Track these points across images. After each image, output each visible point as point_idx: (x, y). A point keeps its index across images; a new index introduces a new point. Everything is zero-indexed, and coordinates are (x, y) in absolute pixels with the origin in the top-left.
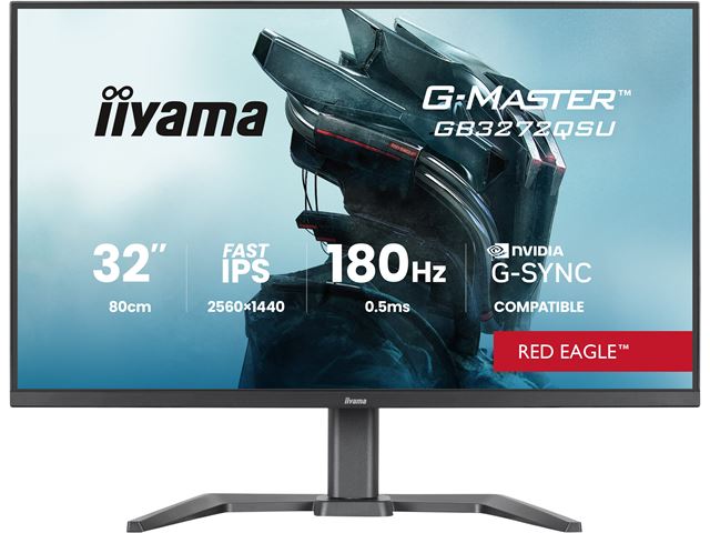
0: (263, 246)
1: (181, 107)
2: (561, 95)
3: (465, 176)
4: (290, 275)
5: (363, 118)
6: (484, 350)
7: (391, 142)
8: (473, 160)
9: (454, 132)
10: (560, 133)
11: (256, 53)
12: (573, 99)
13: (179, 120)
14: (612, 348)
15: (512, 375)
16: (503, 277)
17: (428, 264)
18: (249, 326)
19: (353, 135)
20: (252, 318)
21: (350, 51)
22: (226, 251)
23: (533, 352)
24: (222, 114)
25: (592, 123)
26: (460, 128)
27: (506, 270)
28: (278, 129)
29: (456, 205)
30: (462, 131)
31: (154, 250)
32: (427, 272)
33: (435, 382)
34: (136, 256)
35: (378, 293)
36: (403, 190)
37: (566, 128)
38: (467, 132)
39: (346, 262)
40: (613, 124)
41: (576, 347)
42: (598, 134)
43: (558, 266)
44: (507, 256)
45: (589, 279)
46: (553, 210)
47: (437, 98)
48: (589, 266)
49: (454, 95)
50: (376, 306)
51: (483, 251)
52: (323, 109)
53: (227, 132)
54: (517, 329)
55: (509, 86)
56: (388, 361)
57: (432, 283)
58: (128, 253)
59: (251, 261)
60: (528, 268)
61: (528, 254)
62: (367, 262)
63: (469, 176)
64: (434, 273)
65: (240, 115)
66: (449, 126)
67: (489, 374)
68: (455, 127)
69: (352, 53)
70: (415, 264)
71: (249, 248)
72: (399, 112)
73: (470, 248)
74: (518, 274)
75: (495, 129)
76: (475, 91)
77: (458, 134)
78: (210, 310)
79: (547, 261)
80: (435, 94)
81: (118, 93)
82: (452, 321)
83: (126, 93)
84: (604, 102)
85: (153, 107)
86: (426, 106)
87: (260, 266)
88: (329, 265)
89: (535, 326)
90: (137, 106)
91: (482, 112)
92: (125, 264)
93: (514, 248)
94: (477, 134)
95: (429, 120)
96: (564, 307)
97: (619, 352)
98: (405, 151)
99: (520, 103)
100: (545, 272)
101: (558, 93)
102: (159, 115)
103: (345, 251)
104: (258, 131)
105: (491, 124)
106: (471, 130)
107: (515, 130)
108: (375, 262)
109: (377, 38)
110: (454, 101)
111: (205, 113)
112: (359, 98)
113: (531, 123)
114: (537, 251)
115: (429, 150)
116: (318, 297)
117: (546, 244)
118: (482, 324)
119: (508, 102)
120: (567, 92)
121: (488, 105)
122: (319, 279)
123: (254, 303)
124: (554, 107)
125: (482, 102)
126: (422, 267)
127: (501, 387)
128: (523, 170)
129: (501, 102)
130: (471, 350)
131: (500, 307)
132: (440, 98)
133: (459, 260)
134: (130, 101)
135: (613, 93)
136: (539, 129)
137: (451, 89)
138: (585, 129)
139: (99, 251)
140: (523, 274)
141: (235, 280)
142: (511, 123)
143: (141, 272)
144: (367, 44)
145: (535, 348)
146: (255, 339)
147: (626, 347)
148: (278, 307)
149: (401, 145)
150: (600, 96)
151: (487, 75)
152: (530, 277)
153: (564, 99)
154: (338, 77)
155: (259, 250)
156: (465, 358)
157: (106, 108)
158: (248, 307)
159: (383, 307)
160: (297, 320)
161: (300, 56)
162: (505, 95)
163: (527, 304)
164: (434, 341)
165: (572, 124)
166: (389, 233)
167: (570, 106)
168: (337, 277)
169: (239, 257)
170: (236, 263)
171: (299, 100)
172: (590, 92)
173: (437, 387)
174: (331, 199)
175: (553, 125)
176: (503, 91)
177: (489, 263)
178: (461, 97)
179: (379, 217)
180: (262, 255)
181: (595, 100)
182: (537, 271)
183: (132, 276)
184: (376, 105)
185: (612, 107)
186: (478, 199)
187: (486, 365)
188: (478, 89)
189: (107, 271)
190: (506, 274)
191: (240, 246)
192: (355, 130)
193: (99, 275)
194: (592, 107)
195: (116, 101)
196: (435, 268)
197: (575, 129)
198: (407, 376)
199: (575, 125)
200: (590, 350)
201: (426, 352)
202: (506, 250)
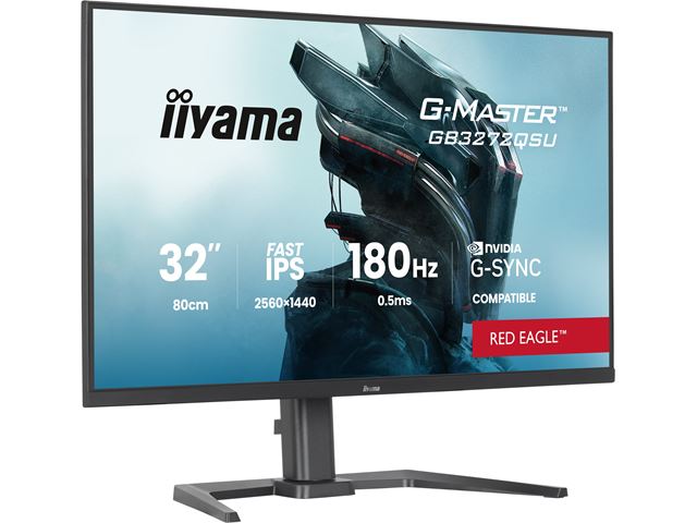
0: (299, 245)
1: (231, 110)
2: (520, 110)
3: (451, 180)
4: (320, 272)
5: (376, 126)
6: (466, 338)
7: (397, 149)
8: (457, 166)
9: (443, 141)
10: (519, 142)
11: (292, 62)
12: (527, 114)
13: (230, 123)
14: (555, 334)
15: (485, 360)
16: (477, 272)
17: (424, 261)
18: (288, 321)
19: (368, 142)
20: (290, 314)
21: (366, 63)
22: (270, 250)
23: (500, 338)
24: (266, 118)
25: (541, 135)
26: (448, 137)
27: (481, 266)
28: (310, 135)
29: (445, 207)
30: (449, 140)
31: (210, 249)
32: (424, 268)
33: (430, 368)
34: (196, 254)
35: (387, 287)
36: (406, 193)
37: (522, 138)
38: (452, 141)
39: (363, 259)
40: (555, 136)
41: (530, 333)
42: (545, 145)
43: (518, 261)
44: (481, 253)
45: (539, 273)
46: (514, 212)
47: (431, 110)
48: (539, 262)
49: (443, 107)
50: (386, 301)
51: (465, 249)
52: (345, 117)
53: (269, 137)
54: (489, 319)
55: (483, 100)
57: (427, 278)
58: (188, 253)
59: (289, 259)
60: (497, 264)
61: (496, 251)
62: (378, 260)
63: (455, 181)
64: (429, 269)
65: (280, 121)
66: (439, 135)
67: (469, 359)
68: (444, 136)
69: (367, 65)
70: (415, 261)
71: (288, 248)
72: (403, 121)
73: (455, 245)
74: (489, 269)
75: (473, 139)
76: (458, 104)
77: (446, 142)
78: (257, 307)
79: (510, 257)
80: (430, 105)
81: (180, 96)
82: (443, 312)
83: (186, 96)
84: (549, 116)
85: (210, 110)
86: (423, 116)
87: (297, 264)
88: (350, 262)
89: (502, 316)
90: (196, 109)
91: (463, 123)
92: (187, 263)
93: (487, 246)
94: (460, 143)
95: (425, 129)
96: (522, 298)
97: (560, 337)
98: (407, 157)
99: (491, 116)
100: (509, 267)
101: (517, 107)
102: (214, 119)
103: (362, 249)
104: (294, 137)
105: (470, 133)
106: (455, 138)
107: (487, 140)
108: (385, 259)
109: (386, 52)
110: (443, 112)
111: (252, 118)
112: (373, 107)
113: (498, 134)
114: (502, 248)
115: (425, 157)
116: (342, 292)
117: (509, 242)
118: (464, 314)
119: (482, 115)
120: (523, 107)
121: (468, 116)
122: (342, 276)
123: (292, 299)
124: (515, 120)
125: (464, 115)
126: (420, 264)
127: (477, 370)
128: (493, 176)
129: (477, 115)
130: (455, 339)
131: (477, 299)
132: (433, 109)
133: (447, 258)
134: (190, 104)
135: (555, 109)
136: (504, 139)
137: (441, 101)
138: (536, 140)
139: (164, 251)
140: (493, 270)
141: (277, 278)
142: (484, 134)
143: (198, 272)
144: (378, 58)
145: (502, 336)
146: (293, 334)
147: (565, 332)
148: (309, 302)
149: (405, 152)
150: (547, 112)
151: (467, 90)
152: (498, 272)
153: (522, 112)
154: (357, 88)
155: (295, 249)
156: (452, 346)
157: (170, 110)
158: (287, 303)
159: (392, 301)
160: (326, 315)
161: (327, 66)
162: (480, 108)
163: (496, 295)
164: (430, 332)
165: (527, 135)
166: (396, 233)
167: (526, 120)
168: (356, 274)
169: (279, 256)
170: (277, 261)
171: (327, 108)
172: (538, 107)
173: (431, 373)
174: (351, 201)
175: (514, 135)
176: (479, 105)
177: (469, 260)
178: (448, 109)
179: (388, 218)
180: (298, 254)
181: (543, 115)
182: (503, 266)
183: (193, 275)
184: (385, 114)
185: (553, 122)
186: (461, 202)
187: (468, 352)
188: (461, 101)
189: (171, 269)
190: (481, 269)
191: (281, 245)
192: (370, 137)
193: (164, 274)
194: (540, 121)
195: (178, 104)
196: (430, 264)
197: (529, 140)
198: (409, 364)
199: (529, 137)
200: (540, 335)
201: (423, 341)
202: (481, 248)
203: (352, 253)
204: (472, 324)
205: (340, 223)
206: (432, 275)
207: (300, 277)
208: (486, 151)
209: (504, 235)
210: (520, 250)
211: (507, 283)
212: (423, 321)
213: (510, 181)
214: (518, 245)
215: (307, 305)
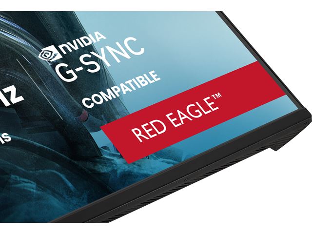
6: (105, 148)
14: (209, 101)
15: (146, 160)
16: (70, 76)
23: (147, 131)
27: (69, 68)
33: (85, 196)
41: (179, 112)
43: (108, 48)
44: (59, 56)
45: (143, 50)
48: (135, 40)
54: (118, 117)
57: (12, 106)
60: (86, 59)
61: (76, 48)
67: (126, 168)
74: (81, 68)
79: (96, 47)
82: (57, 132)
93: (61, 47)
96: (142, 81)
97: (217, 102)
100: (103, 58)
114: (81, 41)
117: (84, 34)
130: (95, 154)
131: (88, 103)
140: (86, 67)
145: (147, 128)
147: (219, 95)
152: (94, 67)
156: (95, 163)
163: (108, 90)
164: (56, 158)
177: (50, 69)
182: (95, 59)
187: (118, 161)
190: (71, 71)
196: (6, 90)
200: (191, 109)
201: (54, 170)
202: (55, 51)
204: (102, 131)
206: (15, 100)
210: (103, 37)
211: (113, 73)
212: (40, 151)
214: (96, 33)
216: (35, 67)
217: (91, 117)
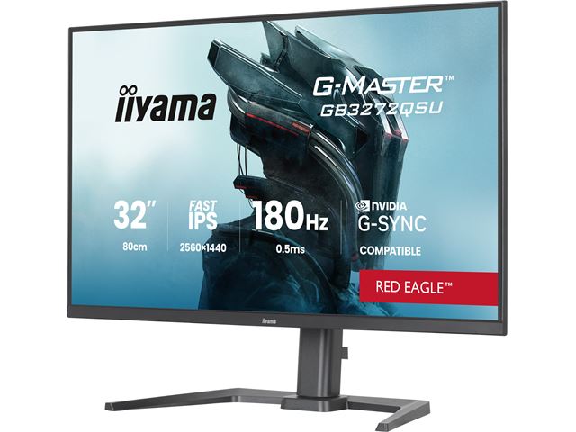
0: (214, 202)
1: (164, 99)
2: (406, 81)
3: (340, 147)
4: (230, 224)
5: (275, 104)
6: (353, 284)
7: (293, 122)
8: (346, 134)
9: (334, 113)
10: (403, 110)
11: (209, 58)
12: (413, 84)
13: (163, 108)
14: (441, 285)
15: (372, 304)
16: (364, 227)
17: (316, 216)
18: (205, 262)
19: (270, 117)
20: (207, 257)
21: (267, 53)
22: (191, 205)
23: (386, 286)
24: (189, 103)
25: (426, 103)
26: (338, 110)
27: (368, 221)
28: (223, 114)
29: (334, 169)
30: (339, 112)
31: (149, 205)
32: (316, 222)
33: (321, 308)
34: (138, 208)
35: (284, 238)
36: (301, 158)
37: (408, 107)
38: (342, 113)
39: (264, 214)
40: (442, 103)
41: (415, 283)
42: (431, 112)
43: (403, 218)
44: (368, 210)
45: (425, 229)
46: (400, 173)
47: (323, 87)
48: (425, 219)
49: (334, 84)
50: (283, 249)
51: (352, 206)
52: (250, 99)
53: (192, 117)
54: (375, 268)
55: (370, 75)
56: (290, 291)
57: (319, 231)
58: (134, 207)
59: (206, 213)
60: (383, 220)
61: (382, 209)
62: (277, 215)
63: (344, 147)
64: (320, 223)
65: (200, 104)
66: (330, 108)
67: (356, 303)
68: (335, 109)
69: (269, 54)
70: (308, 216)
71: (208, 207)
72: (298, 98)
73: (344, 203)
74: (375, 225)
75: (361, 110)
76: (347, 80)
77: (337, 114)
78: (182, 250)
79: (395, 214)
80: (322, 83)
81: (128, 90)
82: (332, 261)
83: (133, 90)
84: (435, 86)
85: (149, 99)
86: (316, 93)
87: (212, 217)
88: (253, 217)
89: (387, 266)
90: (139, 99)
91: (352, 97)
92: (132, 215)
93: (373, 203)
94: (349, 114)
95: (317, 104)
96: (407, 251)
97: (445, 289)
98: (302, 128)
99: (377, 89)
100: (394, 223)
101: (403, 80)
102: (152, 106)
103: (264, 206)
104: (210, 116)
105: (358, 106)
106: (344, 110)
107: (374, 110)
108: (283, 214)
109: (285, 40)
110: (334, 88)
111: (179, 103)
112: (273, 88)
113: (385, 105)
114: (389, 206)
115: (318, 128)
116: (247, 241)
117: (395, 201)
118: (352, 264)
119: (370, 89)
120: (409, 79)
121: (356, 91)
122: (247, 228)
123: (208, 245)
124: (401, 91)
125: (352, 89)
126: (312, 218)
127: (364, 314)
128: (379, 141)
129: (365, 89)
130: (344, 284)
131: (364, 250)
132: (325, 86)
133: (336, 213)
134: (135, 96)
135: (441, 78)
136: (390, 109)
137: (332, 79)
138: (422, 108)
139: (117, 206)
140: (379, 225)
141: (197, 228)
142: (371, 105)
143: (140, 222)
144: (278, 47)
145: (388, 284)
146: (208, 272)
147: (450, 284)
148: (221, 248)
149: (299, 124)
150: (433, 81)
151: (355, 67)
152: (384, 227)
153: (408, 84)
154: (259, 73)
155: (210, 205)
156: (341, 291)
157: (122, 101)
158: (204, 248)
159: (289, 250)
160: (234, 259)
161: (236, 58)
162: (368, 82)
163: (382, 248)
165: (412, 104)
166: (291, 192)
167: (412, 91)
168: (259, 227)
169: (198, 210)
170: (197, 214)
171: (236, 91)
172: (425, 78)
173: (322, 312)
174: (255, 166)
175: (400, 106)
176: (366, 80)
177: (357, 216)
178: (338, 86)
179: (285, 179)
180: (213, 209)
181: (429, 84)
182: (389, 222)
183: (137, 224)
184: (283, 94)
185: (440, 90)
186: (349, 165)
187: (355, 296)
188: (350, 78)
189: (122, 220)
190: (368, 224)
191: (200, 202)
192: (271, 114)
193: (117, 223)
194: (427, 90)
195: (128, 96)
196: (321, 219)
197: (415, 109)
198: (303, 303)
199: (415, 105)
200: (425, 286)
201: (315, 285)
202: (368, 205)
203: (255, 209)
204: (358, 273)
205: (246, 184)
206: (323, 228)
207: (214, 227)
208: (373, 120)
209: (390, 194)
210: (405, 208)
211: (393, 237)
212: (315, 268)
213: (396, 146)
214: (403, 204)
215: (219, 250)
216: (348, 211)
217: (359, 261)
